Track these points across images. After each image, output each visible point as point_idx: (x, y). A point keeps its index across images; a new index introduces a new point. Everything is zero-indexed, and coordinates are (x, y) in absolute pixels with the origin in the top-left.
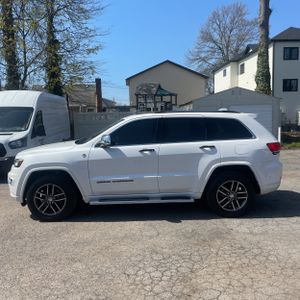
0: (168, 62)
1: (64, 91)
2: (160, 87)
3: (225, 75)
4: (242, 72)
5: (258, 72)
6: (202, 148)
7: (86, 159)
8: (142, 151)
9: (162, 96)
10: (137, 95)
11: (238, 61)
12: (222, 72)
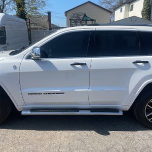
0: (89, 2)
1: (27, 17)
2: (85, 15)
3: (121, 11)
4: (132, 10)
5: (144, 8)
6: (135, 63)
7: (17, 71)
8: (73, 65)
9: (86, 21)
10: (71, 20)
11: (129, 3)
12: (119, 10)
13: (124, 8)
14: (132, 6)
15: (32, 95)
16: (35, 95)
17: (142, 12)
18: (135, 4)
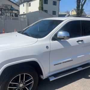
3: (24, 6)
4: (30, 6)
8: (78, 42)
9: (12, 10)
11: (28, 2)
12: (22, 5)
13: (25, 4)
14: (30, 4)
15: (56, 65)
16: (58, 65)
17: (39, 8)
18: (32, 3)
